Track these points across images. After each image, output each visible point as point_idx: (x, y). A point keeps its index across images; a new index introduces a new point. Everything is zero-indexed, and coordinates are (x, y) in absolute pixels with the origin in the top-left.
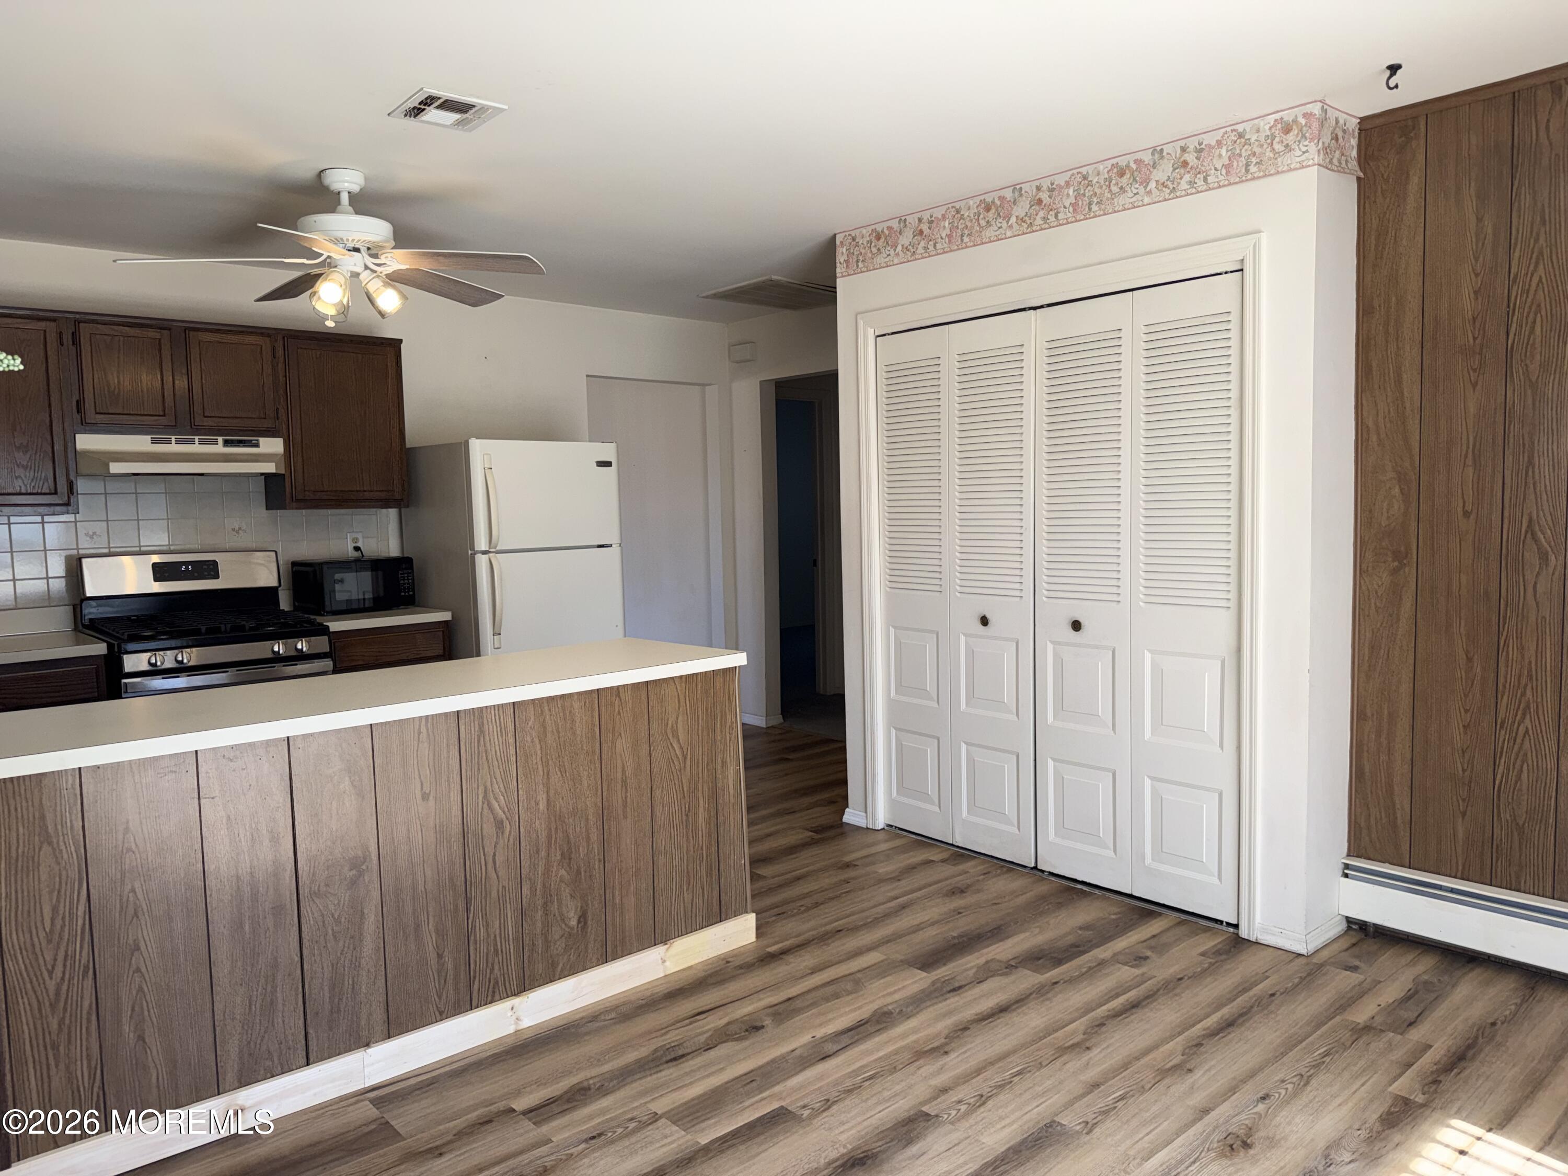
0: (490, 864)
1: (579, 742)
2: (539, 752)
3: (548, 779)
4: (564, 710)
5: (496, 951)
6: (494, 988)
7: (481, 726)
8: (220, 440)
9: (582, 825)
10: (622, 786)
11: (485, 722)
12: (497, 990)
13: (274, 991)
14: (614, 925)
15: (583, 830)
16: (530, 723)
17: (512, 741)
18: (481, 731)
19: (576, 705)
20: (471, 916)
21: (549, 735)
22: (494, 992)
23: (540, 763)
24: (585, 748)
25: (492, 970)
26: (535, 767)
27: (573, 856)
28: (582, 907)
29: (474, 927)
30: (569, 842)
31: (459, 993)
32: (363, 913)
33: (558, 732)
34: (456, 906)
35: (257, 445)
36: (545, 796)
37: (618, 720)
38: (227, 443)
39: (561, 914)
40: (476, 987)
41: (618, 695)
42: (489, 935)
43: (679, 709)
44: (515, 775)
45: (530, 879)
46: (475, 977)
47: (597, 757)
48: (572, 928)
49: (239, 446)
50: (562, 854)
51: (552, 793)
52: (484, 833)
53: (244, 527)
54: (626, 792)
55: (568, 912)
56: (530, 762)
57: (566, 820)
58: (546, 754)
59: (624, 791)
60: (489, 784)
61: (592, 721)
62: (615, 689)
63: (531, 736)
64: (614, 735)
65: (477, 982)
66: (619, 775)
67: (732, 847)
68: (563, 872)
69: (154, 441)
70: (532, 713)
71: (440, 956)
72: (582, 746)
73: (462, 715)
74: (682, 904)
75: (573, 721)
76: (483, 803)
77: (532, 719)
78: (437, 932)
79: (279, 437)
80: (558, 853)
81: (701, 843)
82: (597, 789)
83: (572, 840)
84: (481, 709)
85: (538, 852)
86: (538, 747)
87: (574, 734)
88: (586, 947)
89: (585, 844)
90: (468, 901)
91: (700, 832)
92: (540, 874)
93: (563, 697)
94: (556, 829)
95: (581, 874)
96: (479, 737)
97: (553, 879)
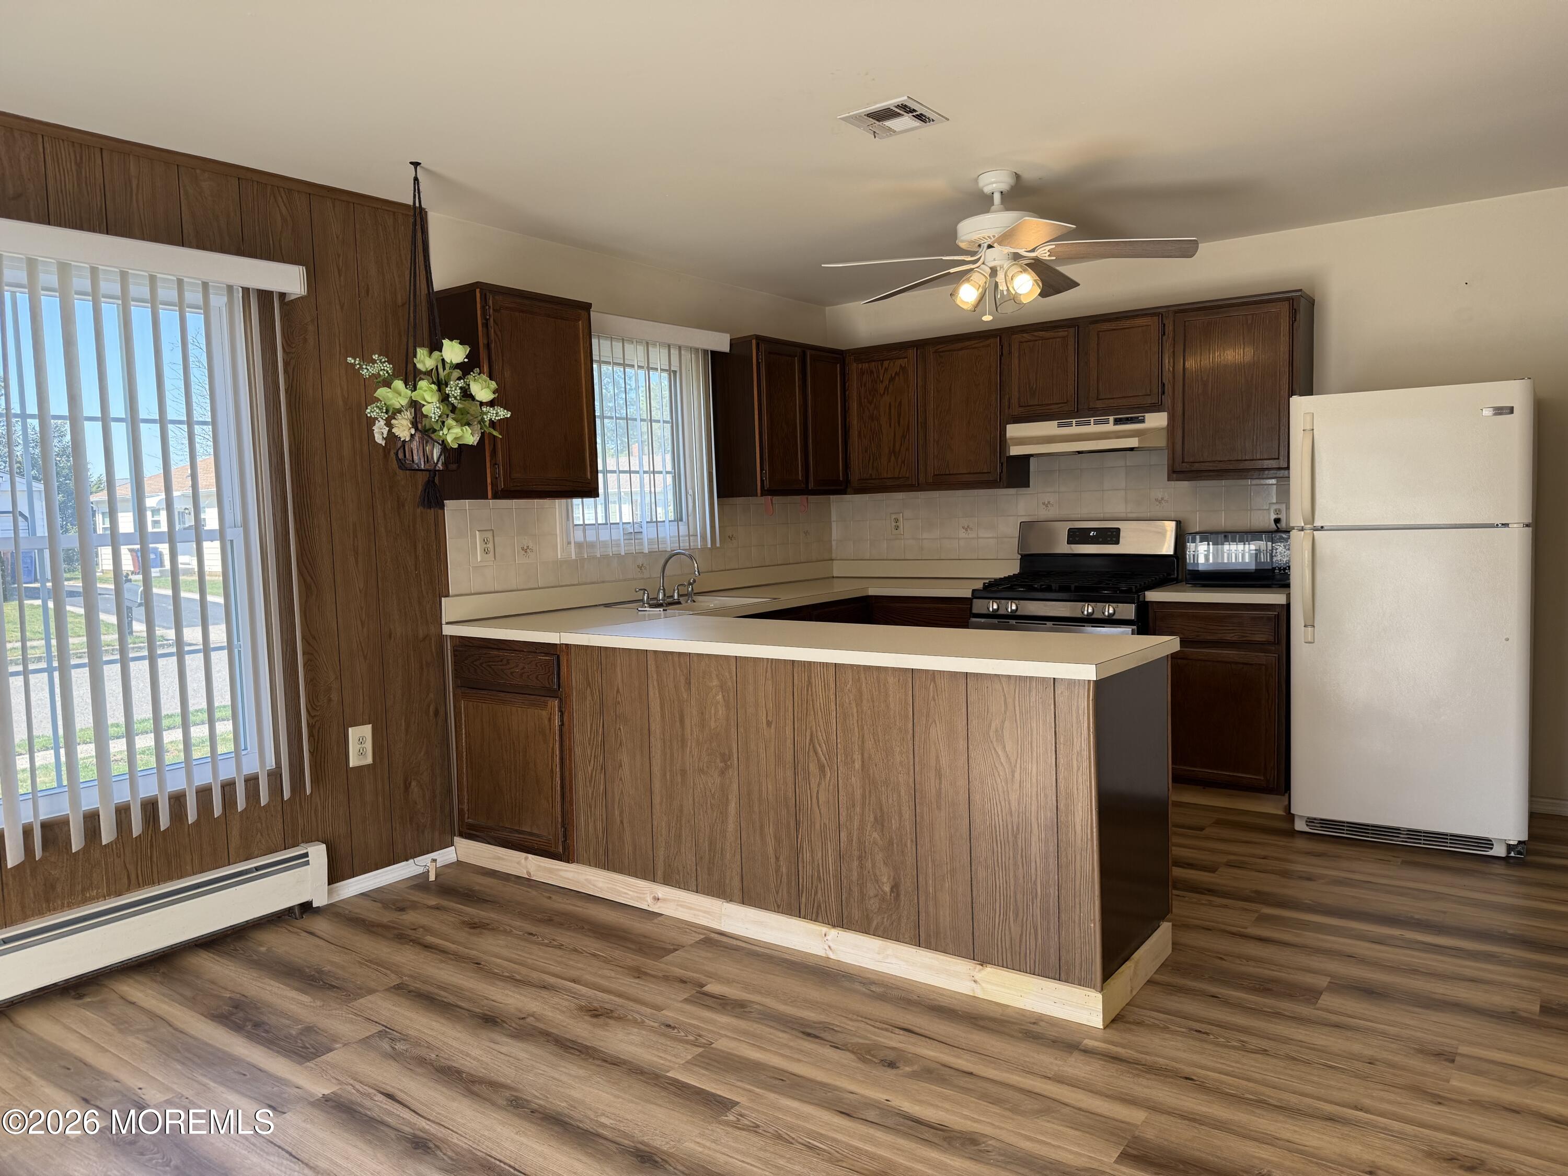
0: (814, 800)
1: (892, 716)
2: (855, 715)
3: (863, 742)
4: (879, 682)
5: (819, 877)
6: (818, 909)
7: (810, 677)
8: (1111, 419)
9: (895, 799)
10: (936, 776)
11: (813, 675)
12: (820, 912)
13: (681, 829)
14: (927, 913)
15: (896, 804)
16: (849, 686)
17: (833, 697)
18: (810, 683)
19: (891, 680)
20: (800, 836)
21: (865, 702)
22: (818, 913)
23: (856, 725)
24: (897, 724)
25: (816, 893)
26: (852, 727)
27: (885, 824)
28: (894, 878)
29: (802, 847)
30: (881, 809)
31: (791, 897)
32: (727, 799)
33: (873, 701)
34: (789, 823)
35: (1143, 421)
36: (860, 757)
37: (932, 705)
38: (1117, 422)
39: (875, 875)
40: (804, 900)
41: (934, 679)
42: (813, 861)
43: (1005, 712)
44: (835, 729)
45: (847, 828)
46: (803, 891)
47: (910, 735)
48: (885, 893)
49: (1127, 423)
50: (876, 818)
51: (866, 755)
52: (810, 771)
53: (1166, 498)
54: (940, 783)
55: (881, 875)
56: (848, 721)
57: (879, 787)
58: (862, 719)
59: (938, 781)
60: (814, 729)
61: (906, 700)
62: (931, 673)
63: (849, 698)
64: (927, 721)
65: (804, 895)
66: (933, 763)
67: (1077, 900)
68: (875, 835)
69: (1059, 426)
70: (850, 677)
71: (777, 859)
72: (895, 721)
73: (796, 664)
74: (1007, 933)
75: (887, 695)
76: (810, 745)
77: (850, 683)
78: (775, 837)
79: (1164, 411)
80: (872, 816)
81: (1034, 877)
82: (909, 769)
83: (885, 810)
84: (810, 663)
85: (854, 806)
86: (855, 710)
87: (888, 707)
88: (899, 918)
89: (897, 817)
90: (797, 823)
91: (1033, 864)
92: (855, 828)
93: (878, 668)
94: (870, 792)
95: (893, 845)
96: (808, 686)
97: (868, 837)
